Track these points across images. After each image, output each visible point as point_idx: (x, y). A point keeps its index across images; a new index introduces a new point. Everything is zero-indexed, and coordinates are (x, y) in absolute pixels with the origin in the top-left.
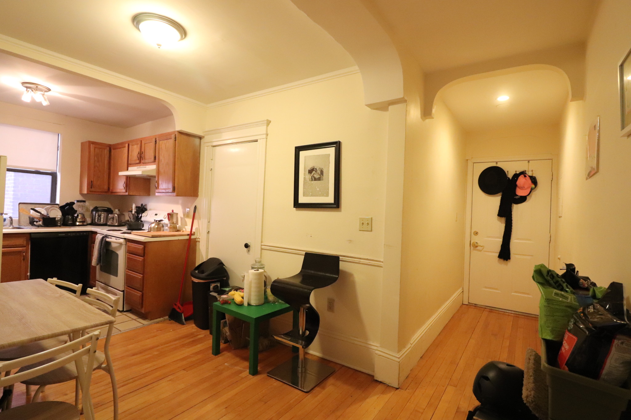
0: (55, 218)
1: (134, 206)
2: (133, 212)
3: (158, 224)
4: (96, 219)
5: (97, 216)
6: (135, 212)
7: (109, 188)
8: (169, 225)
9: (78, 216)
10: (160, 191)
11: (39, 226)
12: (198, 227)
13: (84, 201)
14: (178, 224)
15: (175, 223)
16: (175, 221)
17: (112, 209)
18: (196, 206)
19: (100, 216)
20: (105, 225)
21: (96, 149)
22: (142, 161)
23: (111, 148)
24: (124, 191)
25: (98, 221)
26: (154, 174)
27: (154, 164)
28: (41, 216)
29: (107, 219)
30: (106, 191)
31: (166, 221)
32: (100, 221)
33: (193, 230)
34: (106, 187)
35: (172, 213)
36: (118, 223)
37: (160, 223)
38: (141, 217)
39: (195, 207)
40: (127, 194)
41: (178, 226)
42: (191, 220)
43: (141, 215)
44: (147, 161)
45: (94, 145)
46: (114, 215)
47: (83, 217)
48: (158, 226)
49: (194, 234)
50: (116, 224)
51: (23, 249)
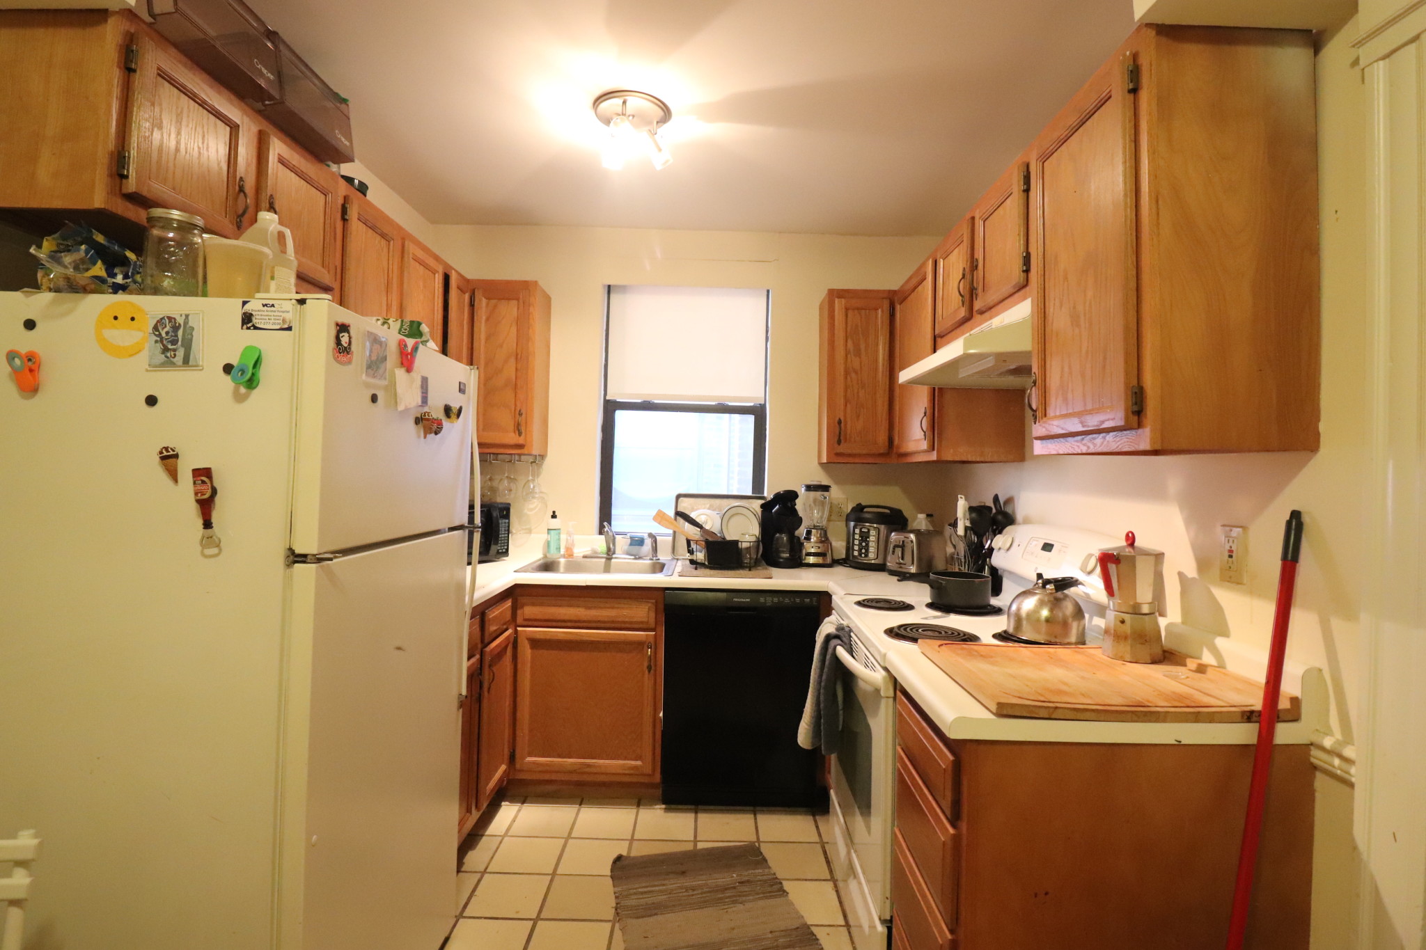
0: (736, 543)
1: (962, 505)
2: (961, 531)
3: (1055, 603)
4: (856, 548)
5: (857, 537)
6: (966, 529)
7: (891, 440)
8: (1111, 615)
9: (809, 533)
10: (1056, 427)
11: (697, 566)
12: (1320, 661)
13: (826, 488)
14: (1162, 614)
15: (1145, 609)
16: (1144, 595)
17: (906, 513)
18: (1296, 515)
19: (865, 537)
20: (880, 568)
21: (850, 313)
22: (978, 305)
23: (893, 301)
24: (924, 445)
25: (860, 554)
26: (1024, 343)
27: (1025, 299)
28: (702, 536)
29: (884, 546)
30: (882, 451)
31: (1092, 587)
32: (866, 556)
33: (1290, 686)
34: (882, 438)
35: (1129, 551)
36: (919, 566)
37: (1066, 596)
38: (991, 550)
39: (1295, 524)
40: (933, 456)
41: (1163, 622)
42: (1267, 611)
43: (989, 542)
44: (992, 297)
45: (843, 300)
46: (907, 535)
47: (824, 539)
48: (1051, 610)
49: (1294, 715)
50: (913, 569)
51: (647, 635)
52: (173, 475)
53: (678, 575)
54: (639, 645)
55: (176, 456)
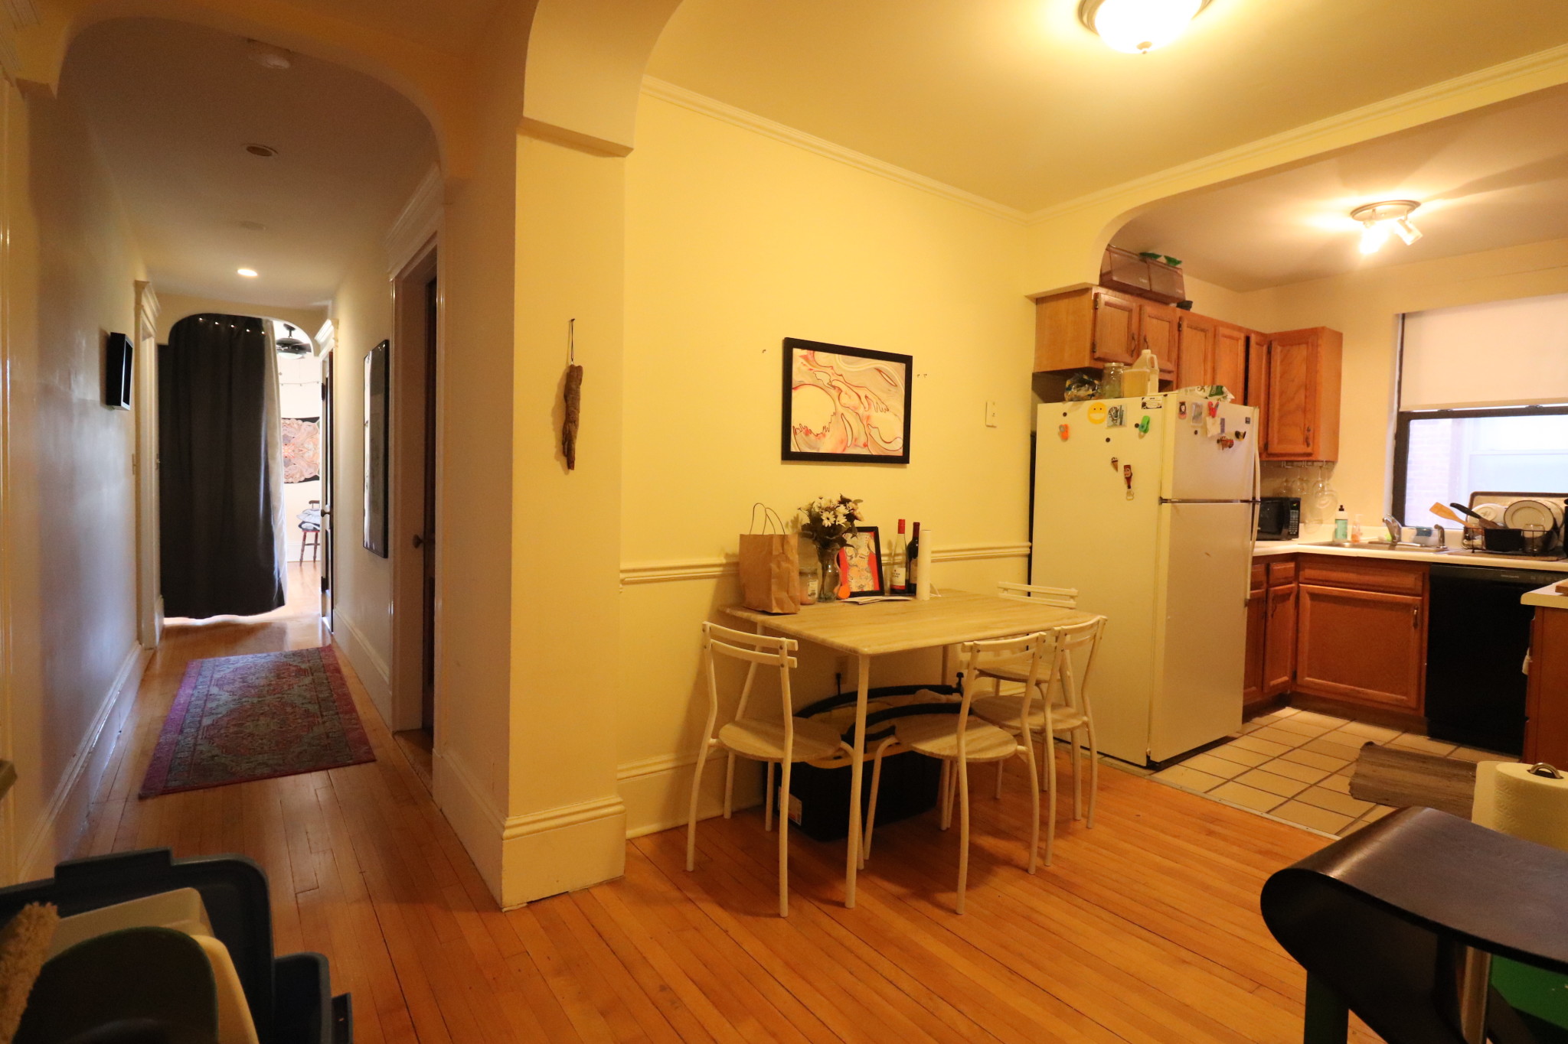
0: (1519, 531)
11: (1474, 548)
28: (1480, 525)
51: (1413, 599)
52: (1116, 468)
53: (1456, 554)
54: (1407, 607)
55: (1117, 461)
